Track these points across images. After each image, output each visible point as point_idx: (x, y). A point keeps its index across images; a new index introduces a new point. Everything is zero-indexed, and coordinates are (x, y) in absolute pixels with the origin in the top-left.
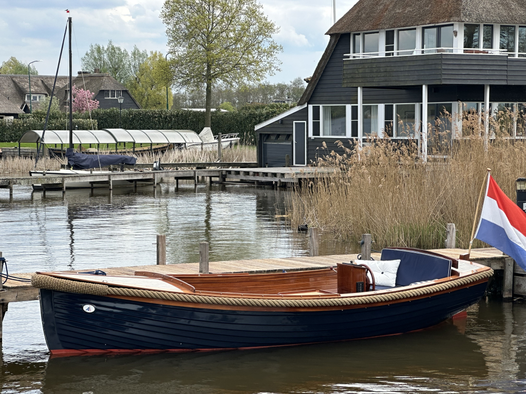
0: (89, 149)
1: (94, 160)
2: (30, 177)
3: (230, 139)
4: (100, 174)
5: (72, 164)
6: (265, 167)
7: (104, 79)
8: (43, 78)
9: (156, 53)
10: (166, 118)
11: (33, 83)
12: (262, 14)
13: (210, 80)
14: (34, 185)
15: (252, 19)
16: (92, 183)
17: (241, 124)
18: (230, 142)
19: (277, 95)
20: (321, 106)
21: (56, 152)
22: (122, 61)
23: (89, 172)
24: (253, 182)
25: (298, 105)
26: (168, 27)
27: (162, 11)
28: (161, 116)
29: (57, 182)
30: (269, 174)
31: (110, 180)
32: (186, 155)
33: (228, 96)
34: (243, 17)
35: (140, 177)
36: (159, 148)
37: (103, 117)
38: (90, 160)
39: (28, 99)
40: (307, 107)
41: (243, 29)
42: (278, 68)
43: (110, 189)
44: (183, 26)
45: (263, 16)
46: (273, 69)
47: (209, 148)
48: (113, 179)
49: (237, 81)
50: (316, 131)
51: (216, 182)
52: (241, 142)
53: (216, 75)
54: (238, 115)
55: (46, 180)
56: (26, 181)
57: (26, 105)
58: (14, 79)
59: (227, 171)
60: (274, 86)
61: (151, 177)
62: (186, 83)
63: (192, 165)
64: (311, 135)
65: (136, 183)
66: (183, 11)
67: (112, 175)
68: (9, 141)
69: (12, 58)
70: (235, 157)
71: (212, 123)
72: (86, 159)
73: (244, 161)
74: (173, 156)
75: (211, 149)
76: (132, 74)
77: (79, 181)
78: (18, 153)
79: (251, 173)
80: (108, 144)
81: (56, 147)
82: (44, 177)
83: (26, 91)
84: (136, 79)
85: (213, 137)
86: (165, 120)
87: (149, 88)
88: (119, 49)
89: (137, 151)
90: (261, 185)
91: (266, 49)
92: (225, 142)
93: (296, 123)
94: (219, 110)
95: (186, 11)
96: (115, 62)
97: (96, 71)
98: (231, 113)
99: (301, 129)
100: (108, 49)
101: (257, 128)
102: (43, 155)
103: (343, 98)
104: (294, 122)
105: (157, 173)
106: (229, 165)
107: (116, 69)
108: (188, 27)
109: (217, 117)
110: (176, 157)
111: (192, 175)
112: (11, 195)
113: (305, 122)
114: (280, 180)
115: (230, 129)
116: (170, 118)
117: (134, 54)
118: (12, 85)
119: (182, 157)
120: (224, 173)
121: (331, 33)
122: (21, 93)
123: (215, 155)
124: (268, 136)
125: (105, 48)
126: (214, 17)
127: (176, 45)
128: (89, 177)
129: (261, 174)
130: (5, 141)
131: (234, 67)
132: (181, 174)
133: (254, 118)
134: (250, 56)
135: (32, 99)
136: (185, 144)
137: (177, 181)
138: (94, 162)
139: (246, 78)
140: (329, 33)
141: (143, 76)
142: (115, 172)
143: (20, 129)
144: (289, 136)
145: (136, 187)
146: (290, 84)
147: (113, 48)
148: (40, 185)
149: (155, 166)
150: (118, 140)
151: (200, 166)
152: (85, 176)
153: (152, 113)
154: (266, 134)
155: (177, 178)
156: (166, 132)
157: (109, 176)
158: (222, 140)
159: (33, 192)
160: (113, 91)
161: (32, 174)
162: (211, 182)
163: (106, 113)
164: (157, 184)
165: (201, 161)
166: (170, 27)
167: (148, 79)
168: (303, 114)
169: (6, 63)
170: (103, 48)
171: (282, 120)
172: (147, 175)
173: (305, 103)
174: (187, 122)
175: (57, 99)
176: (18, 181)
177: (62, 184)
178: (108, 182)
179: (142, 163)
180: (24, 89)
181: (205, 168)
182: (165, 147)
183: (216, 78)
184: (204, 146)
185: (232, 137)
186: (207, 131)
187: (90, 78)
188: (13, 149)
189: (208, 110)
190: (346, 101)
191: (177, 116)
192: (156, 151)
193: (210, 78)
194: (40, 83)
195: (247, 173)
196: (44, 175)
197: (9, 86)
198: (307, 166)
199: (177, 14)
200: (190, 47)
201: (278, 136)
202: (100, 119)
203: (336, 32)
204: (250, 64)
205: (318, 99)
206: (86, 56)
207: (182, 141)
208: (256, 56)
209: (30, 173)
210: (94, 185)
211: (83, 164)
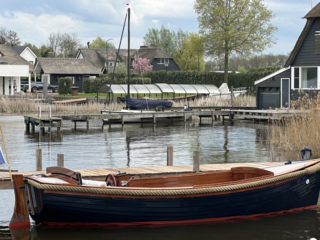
0: (144, 97)
1: (144, 104)
2: (102, 114)
3: (240, 91)
4: (147, 113)
5: (129, 106)
6: (261, 109)
7: (157, 51)
8: (116, 51)
9: (193, 33)
10: (198, 77)
11: (110, 54)
12: (263, 5)
13: (227, 51)
14: (104, 120)
15: (257, 9)
16: (142, 119)
17: (248, 81)
18: (240, 93)
19: (278, 63)
20: (300, 67)
21: (121, 99)
22: (170, 39)
23: (140, 112)
24: (251, 119)
25: (284, 67)
26: (198, 15)
27: (194, 5)
28: (194, 76)
29: (118, 118)
30: (262, 114)
31: (154, 117)
32: (209, 102)
33: (244, 63)
34: (250, 8)
35: (175, 115)
36: (191, 97)
37: (155, 76)
38: (141, 104)
39: (106, 65)
40: (291, 68)
41: (250, 16)
42: (274, 42)
43: (154, 123)
44: (209, 15)
45: (264, 6)
46: (271, 43)
47: (225, 97)
48: (156, 116)
49: (246, 51)
50: (297, 85)
51: (227, 120)
52: (247, 93)
53: (231, 47)
54: (247, 75)
55: (111, 116)
56: (98, 117)
57: (105, 69)
58: (98, 51)
59: (234, 112)
60: (276, 56)
61: (182, 115)
62: (211, 53)
63: (212, 108)
64: (293, 88)
65: (172, 119)
66: (209, 4)
67: (155, 113)
68: (92, 93)
69: (98, 38)
70: (242, 103)
71: (229, 80)
72: (139, 103)
73: (248, 106)
74: (200, 102)
75: (226, 98)
76: (178, 48)
77: (133, 117)
78: (97, 100)
79: (250, 113)
80: (156, 94)
81: (121, 96)
82: (110, 114)
83: (106, 59)
84: (180, 51)
85: (229, 90)
86: (197, 78)
87: (189, 58)
88: (169, 31)
89: (176, 99)
90: (257, 121)
91: (266, 29)
92: (237, 94)
93: (282, 79)
94: (234, 73)
95: (211, 4)
96: (166, 40)
97: (152, 45)
98: (241, 74)
99: (286, 83)
100: (161, 31)
101: (256, 83)
102: (113, 101)
103: (316, 62)
104: (281, 79)
105: (186, 112)
106: (237, 108)
107: (167, 45)
108: (212, 15)
109: (232, 76)
110: (202, 103)
111: (211, 114)
112: (88, 126)
113: (289, 79)
114: (270, 118)
115: (241, 84)
116: (201, 77)
117: (179, 34)
118: (96, 56)
119: (206, 103)
120: (232, 113)
121: (308, 17)
122: (102, 61)
123: (229, 102)
124: (264, 88)
125: (159, 31)
126: (230, 8)
127: (204, 27)
128: (140, 115)
129: (257, 114)
130: (90, 93)
131: (244, 42)
132: (202, 114)
133: (258, 77)
134: (255, 34)
135: (109, 65)
136: (209, 94)
137: (200, 118)
138: (144, 105)
139: (252, 50)
140: (306, 17)
141: (185, 49)
142: (158, 112)
143: (99, 84)
144: (278, 88)
145: (172, 122)
146: (287, 55)
147: (165, 31)
148: (107, 120)
149: (185, 108)
150: (164, 91)
151: (218, 109)
152: (138, 114)
153: (188, 74)
154: (262, 87)
155: (200, 116)
156: (196, 86)
157: (153, 114)
158: (234, 92)
159: (103, 124)
160: (163, 59)
161: (103, 113)
162: (224, 119)
163: (157, 74)
164: (187, 120)
165: (219, 105)
166: (200, 15)
167: (188, 51)
168: (288, 73)
169: (94, 41)
170: (157, 30)
171: (273, 77)
172: (179, 114)
173: (289, 66)
174: (212, 80)
175: (126, 64)
176: (92, 117)
177: (121, 119)
178: (152, 118)
179: (179, 107)
180: (104, 58)
181: (221, 110)
182: (195, 97)
183: (232, 49)
184: (222, 96)
185: (241, 90)
186: (224, 86)
187: (147, 50)
188: (94, 98)
189: (226, 72)
190: (318, 64)
191: (205, 75)
192: (188, 99)
193: (227, 50)
194: (115, 54)
195: (248, 113)
196: (110, 113)
197: (94, 56)
198: (290, 109)
199: (205, 7)
200: (214, 29)
201: (271, 88)
202: (153, 77)
203: (311, 16)
204: (255, 40)
205: (298, 63)
206: (146, 36)
207: (206, 92)
208: (259, 35)
209: (102, 112)
210: (144, 120)
211: (137, 106)
